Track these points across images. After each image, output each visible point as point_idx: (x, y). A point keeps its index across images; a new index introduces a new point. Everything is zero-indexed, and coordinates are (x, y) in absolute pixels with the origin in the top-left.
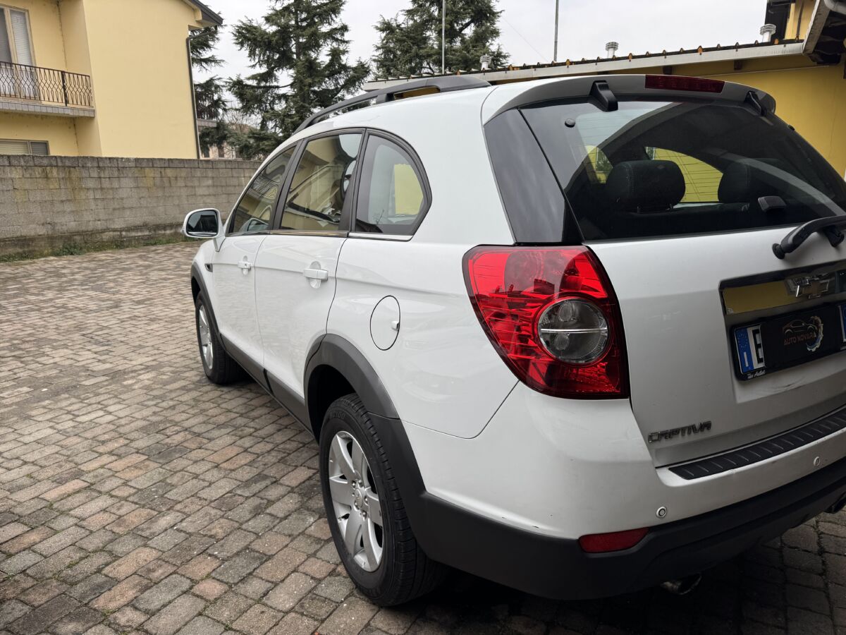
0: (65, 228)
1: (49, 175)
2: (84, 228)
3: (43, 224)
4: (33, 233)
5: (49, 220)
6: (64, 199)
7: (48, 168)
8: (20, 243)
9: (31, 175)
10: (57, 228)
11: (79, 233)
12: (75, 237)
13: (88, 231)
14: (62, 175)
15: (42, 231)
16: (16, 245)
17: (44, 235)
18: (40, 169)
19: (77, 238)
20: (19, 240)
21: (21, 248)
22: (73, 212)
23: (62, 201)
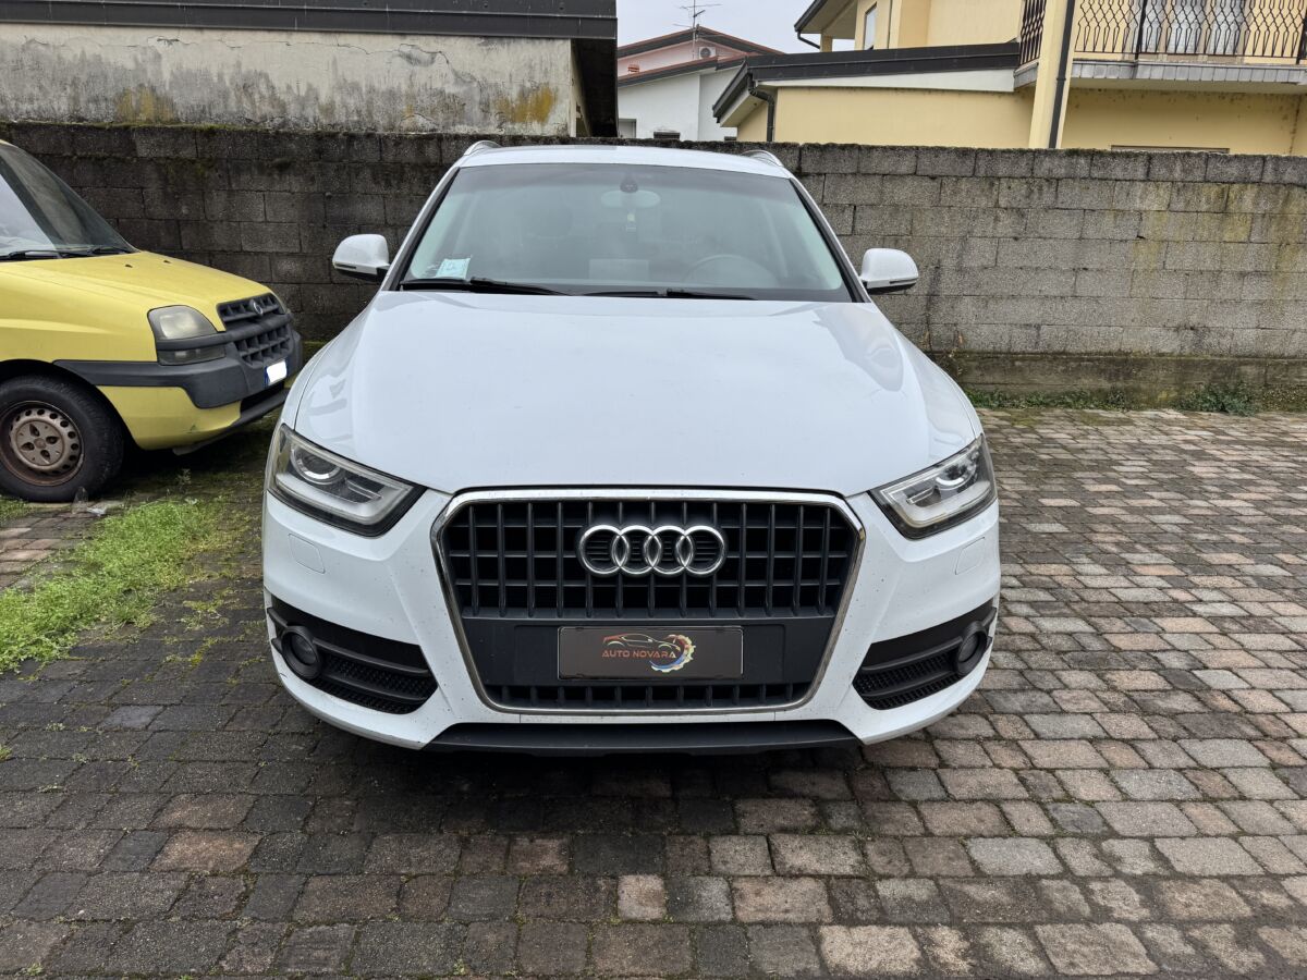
0: (1226, 342)
1: (1232, 207)
2: (1274, 348)
3: (1177, 329)
4: (1147, 348)
5: (1194, 320)
6: (1249, 269)
7: (1236, 187)
8: (1112, 368)
9: (1188, 203)
10: (1207, 340)
11: (1255, 359)
12: (1243, 368)
13: (1282, 357)
14: (1264, 206)
15: (1169, 344)
16: (1101, 372)
17: (1171, 354)
18: (1214, 190)
19: (1250, 371)
20: (1112, 361)
21: (1110, 380)
22: (1261, 303)
23: (1243, 275)
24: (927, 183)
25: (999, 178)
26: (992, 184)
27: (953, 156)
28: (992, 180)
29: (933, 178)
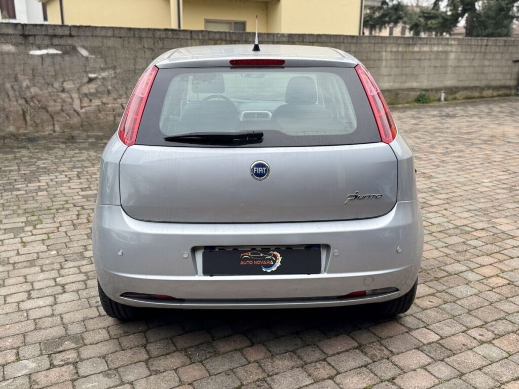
24: (118, 39)
25: (143, 38)
26: (141, 40)
27: (126, 30)
28: (141, 38)
29: (120, 38)
